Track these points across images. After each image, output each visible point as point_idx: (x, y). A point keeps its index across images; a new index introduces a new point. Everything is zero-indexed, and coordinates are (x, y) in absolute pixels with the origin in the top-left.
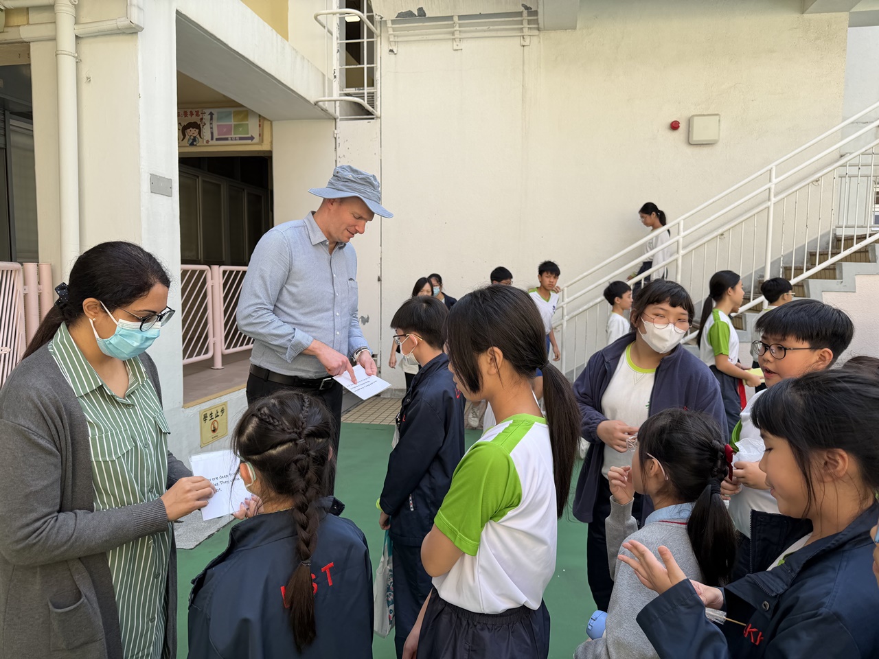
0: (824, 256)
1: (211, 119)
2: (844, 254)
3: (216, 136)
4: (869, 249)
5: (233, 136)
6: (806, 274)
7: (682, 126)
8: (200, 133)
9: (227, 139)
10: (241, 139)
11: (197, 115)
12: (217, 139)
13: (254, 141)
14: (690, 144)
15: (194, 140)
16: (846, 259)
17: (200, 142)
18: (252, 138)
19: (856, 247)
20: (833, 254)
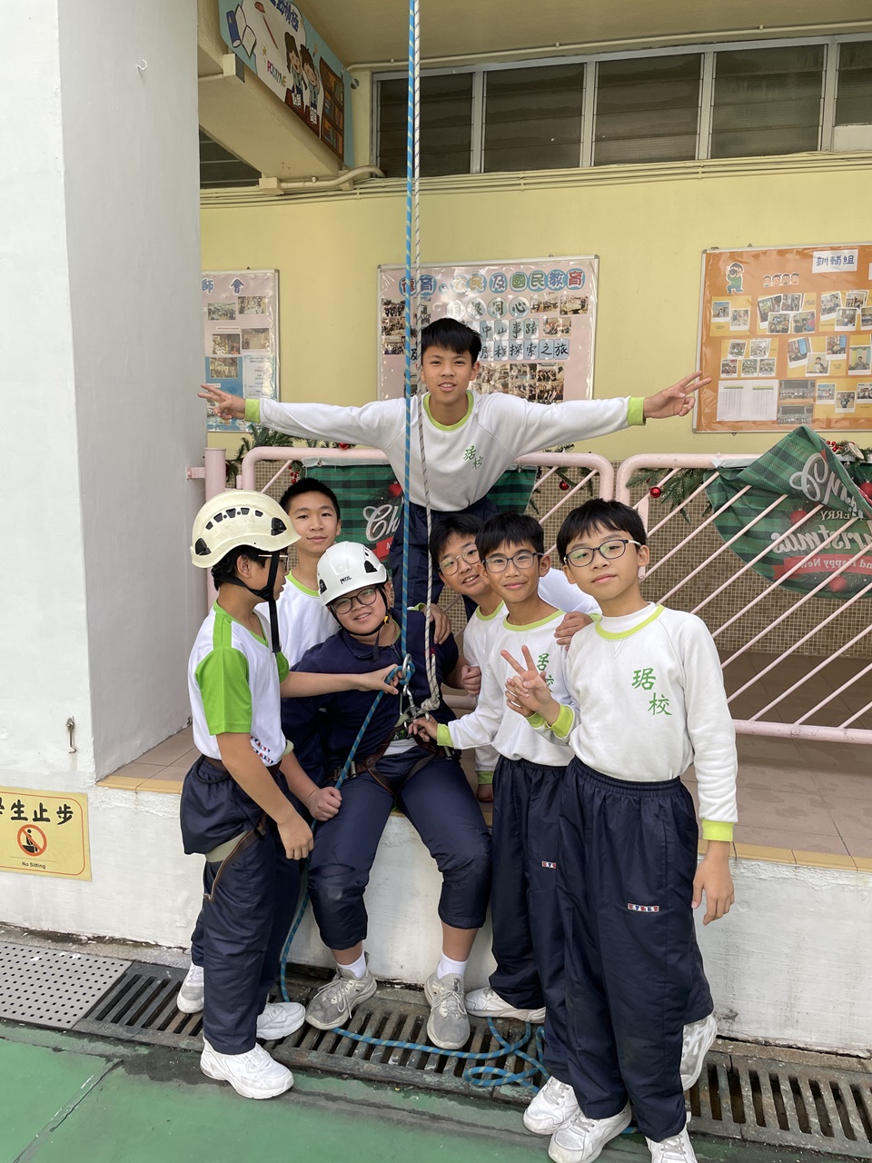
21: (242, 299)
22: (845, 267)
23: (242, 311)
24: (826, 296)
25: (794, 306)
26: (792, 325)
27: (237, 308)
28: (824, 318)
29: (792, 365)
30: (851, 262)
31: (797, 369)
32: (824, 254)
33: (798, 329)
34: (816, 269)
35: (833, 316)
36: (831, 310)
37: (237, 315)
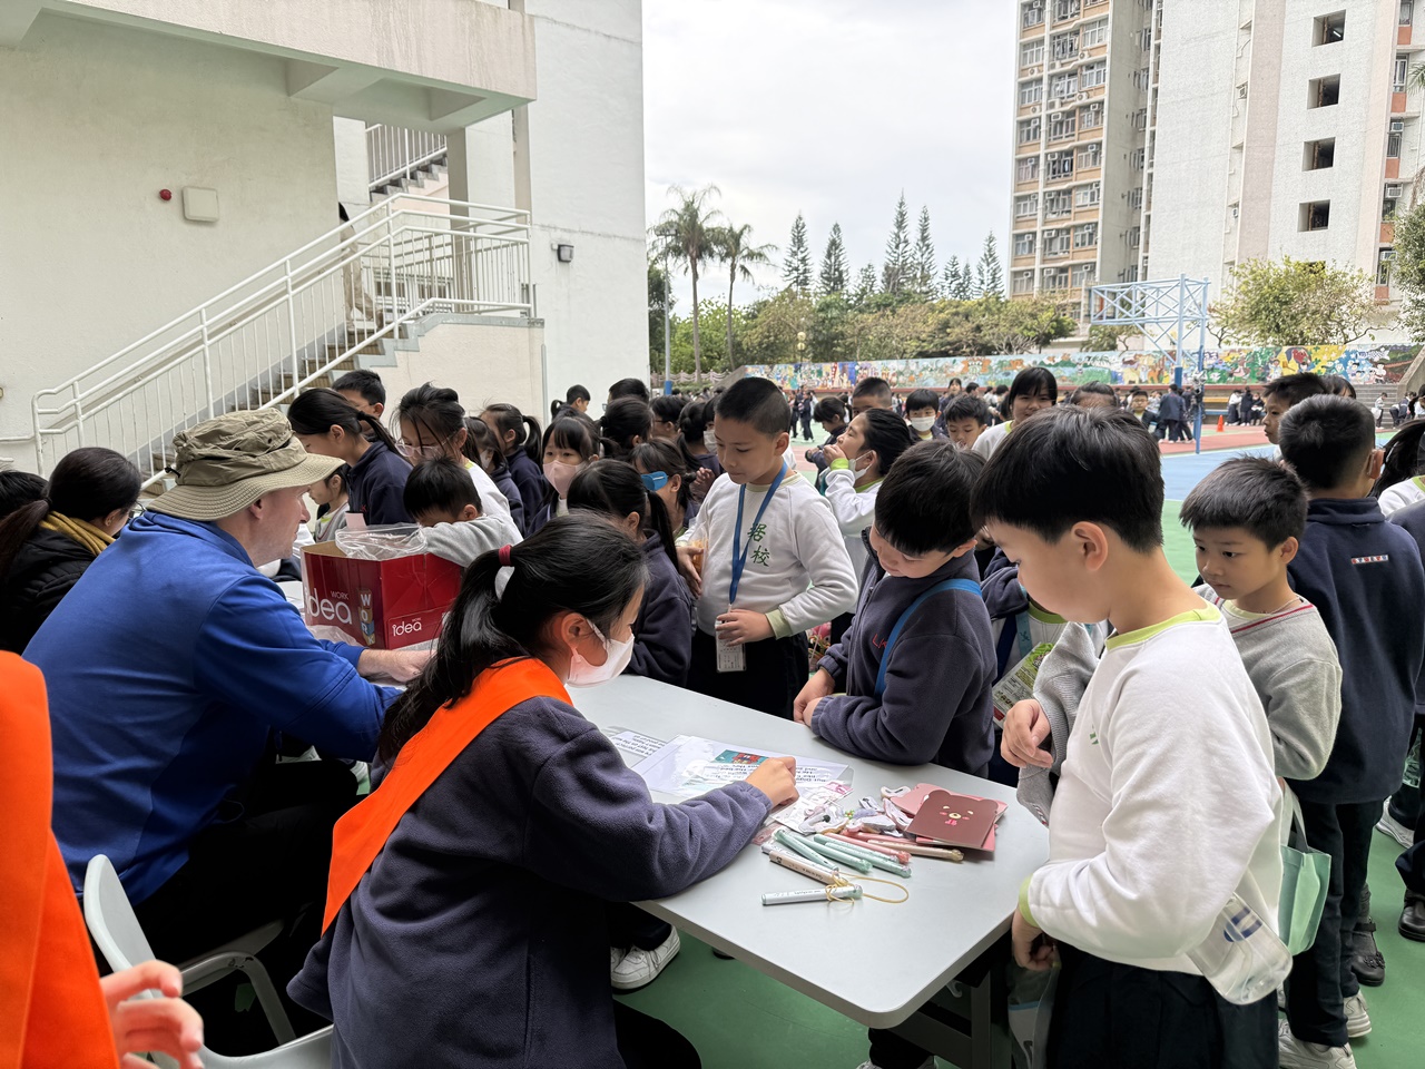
0: (342, 349)
2: (358, 347)
4: (378, 343)
6: (329, 366)
7: (174, 196)
14: (186, 220)
16: (360, 352)
19: (368, 341)
20: (350, 348)
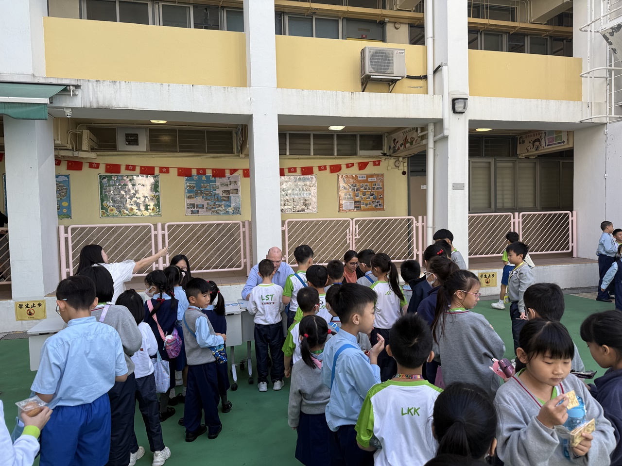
1: (545, 135)
3: (547, 144)
5: (555, 142)
8: (540, 144)
9: (552, 145)
10: (558, 143)
11: (539, 135)
12: (548, 145)
13: (565, 143)
15: (538, 147)
17: (541, 148)
18: (564, 142)
21: (230, 181)
22: (364, 179)
23: (230, 184)
24: (361, 184)
25: (355, 186)
26: (355, 190)
27: (229, 184)
28: (361, 188)
29: (356, 198)
30: (365, 177)
31: (357, 199)
32: (360, 176)
33: (357, 191)
34: (359, 179)
35: (363, 188)
36: (362, 187)
37: (229, 185)
